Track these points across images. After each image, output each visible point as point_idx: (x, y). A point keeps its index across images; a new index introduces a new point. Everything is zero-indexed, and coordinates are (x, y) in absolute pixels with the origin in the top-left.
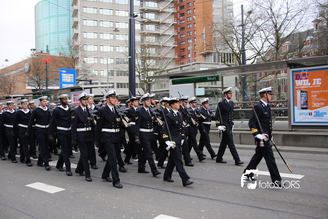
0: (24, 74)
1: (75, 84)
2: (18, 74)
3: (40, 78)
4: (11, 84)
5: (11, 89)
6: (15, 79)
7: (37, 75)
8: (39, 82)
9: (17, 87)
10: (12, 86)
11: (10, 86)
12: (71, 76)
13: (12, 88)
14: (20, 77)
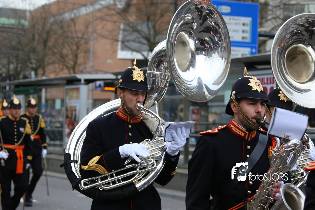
0: (113, 15)
1: (255, 48)
2: (98, 15)
3: (157, 27)
4: (79, 42)
5: (79, 56)
6: (90, 29)
7: (148, 19)
8: (152, 39)
9: (94, 52)
10: (81, 48)
11: (75, 48)
12: (244, 24)
13: (81, 55)
14: (104, 23)
